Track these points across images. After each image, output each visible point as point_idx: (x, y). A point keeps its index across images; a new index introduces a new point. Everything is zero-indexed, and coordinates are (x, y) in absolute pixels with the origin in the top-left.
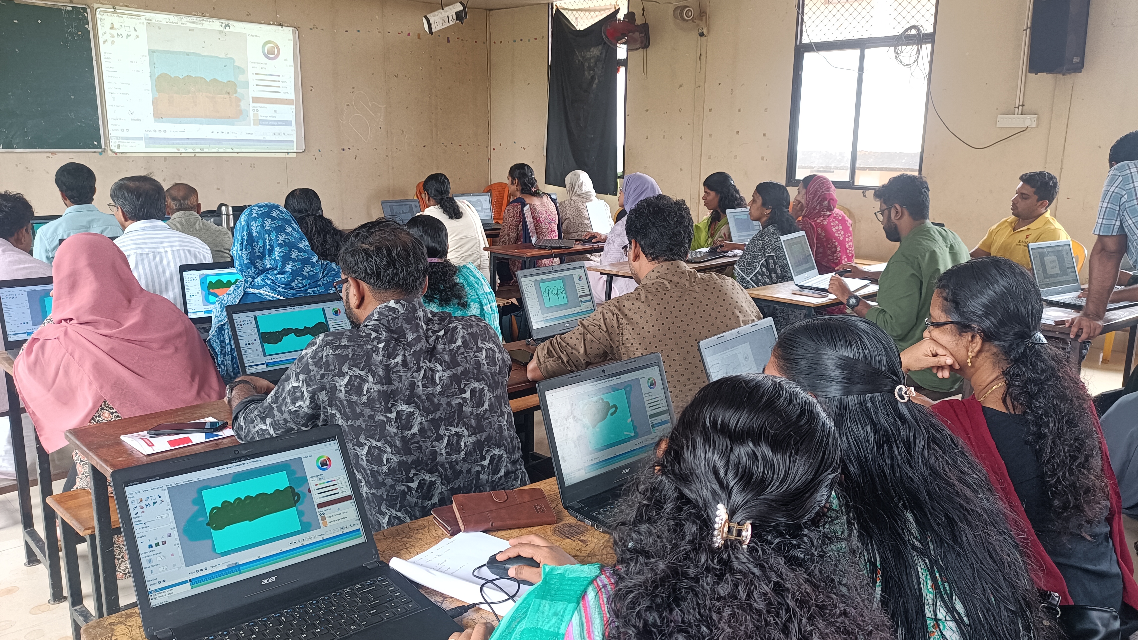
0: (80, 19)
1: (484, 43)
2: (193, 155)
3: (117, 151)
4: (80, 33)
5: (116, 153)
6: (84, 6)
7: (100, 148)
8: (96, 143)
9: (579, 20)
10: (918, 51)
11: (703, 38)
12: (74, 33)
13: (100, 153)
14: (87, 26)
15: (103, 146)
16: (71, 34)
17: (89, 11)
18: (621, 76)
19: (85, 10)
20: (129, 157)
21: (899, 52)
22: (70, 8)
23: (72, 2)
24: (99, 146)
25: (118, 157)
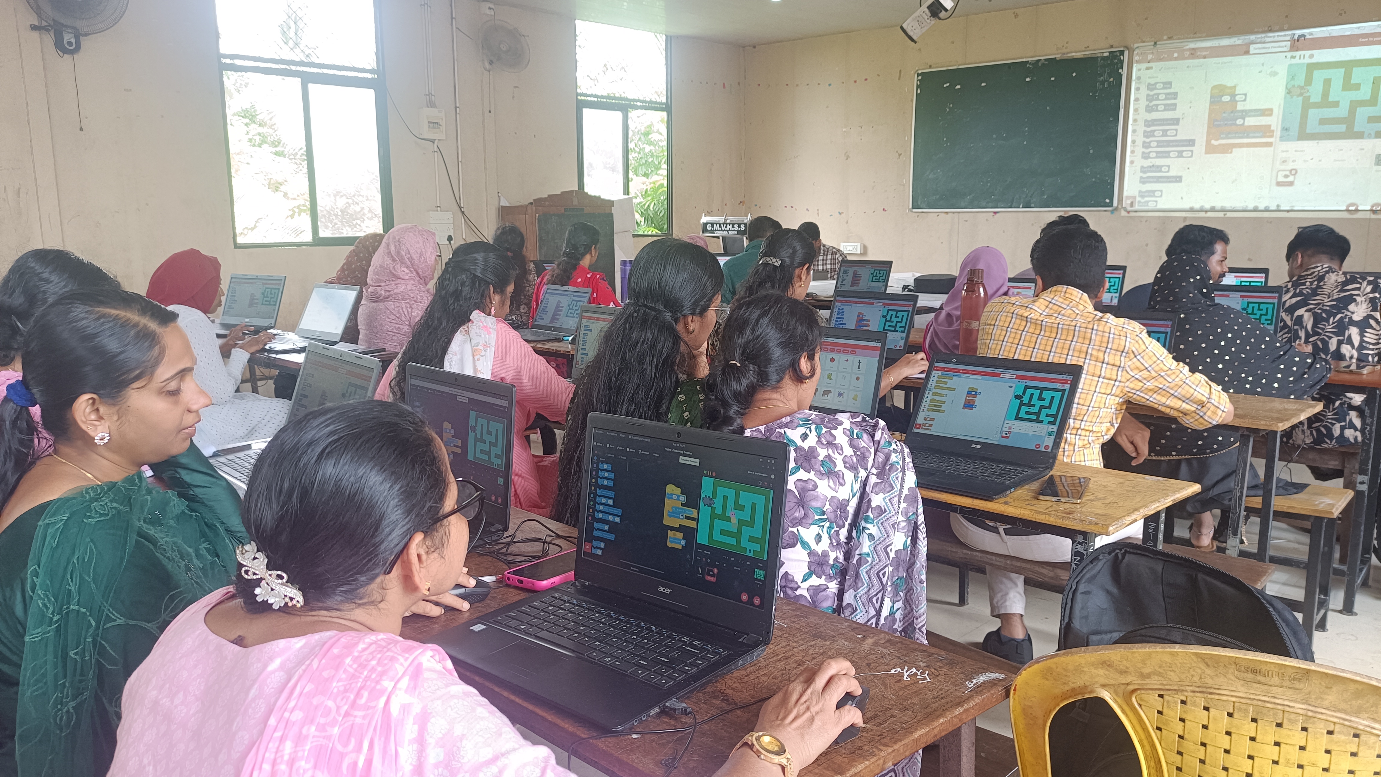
0: (1117, 64)
2: (1221, 214)
3: (1129, 208)
4: (1112, 79)
5: (1129, 212)
6: (1122, 49)
7: (1112, 206)
8: (1108, 201)
12: (1106, 81)
13: (1112, 212)
14: (1120, 71)
15: (1115, 204)
16: (1102, 83)
17: (1126, 53)
19: (1122, 53)
20: (1142, 217)
22: (1107, 54)
23: (1111, 47)
24: (1111, 205)
25: (1131, 217)
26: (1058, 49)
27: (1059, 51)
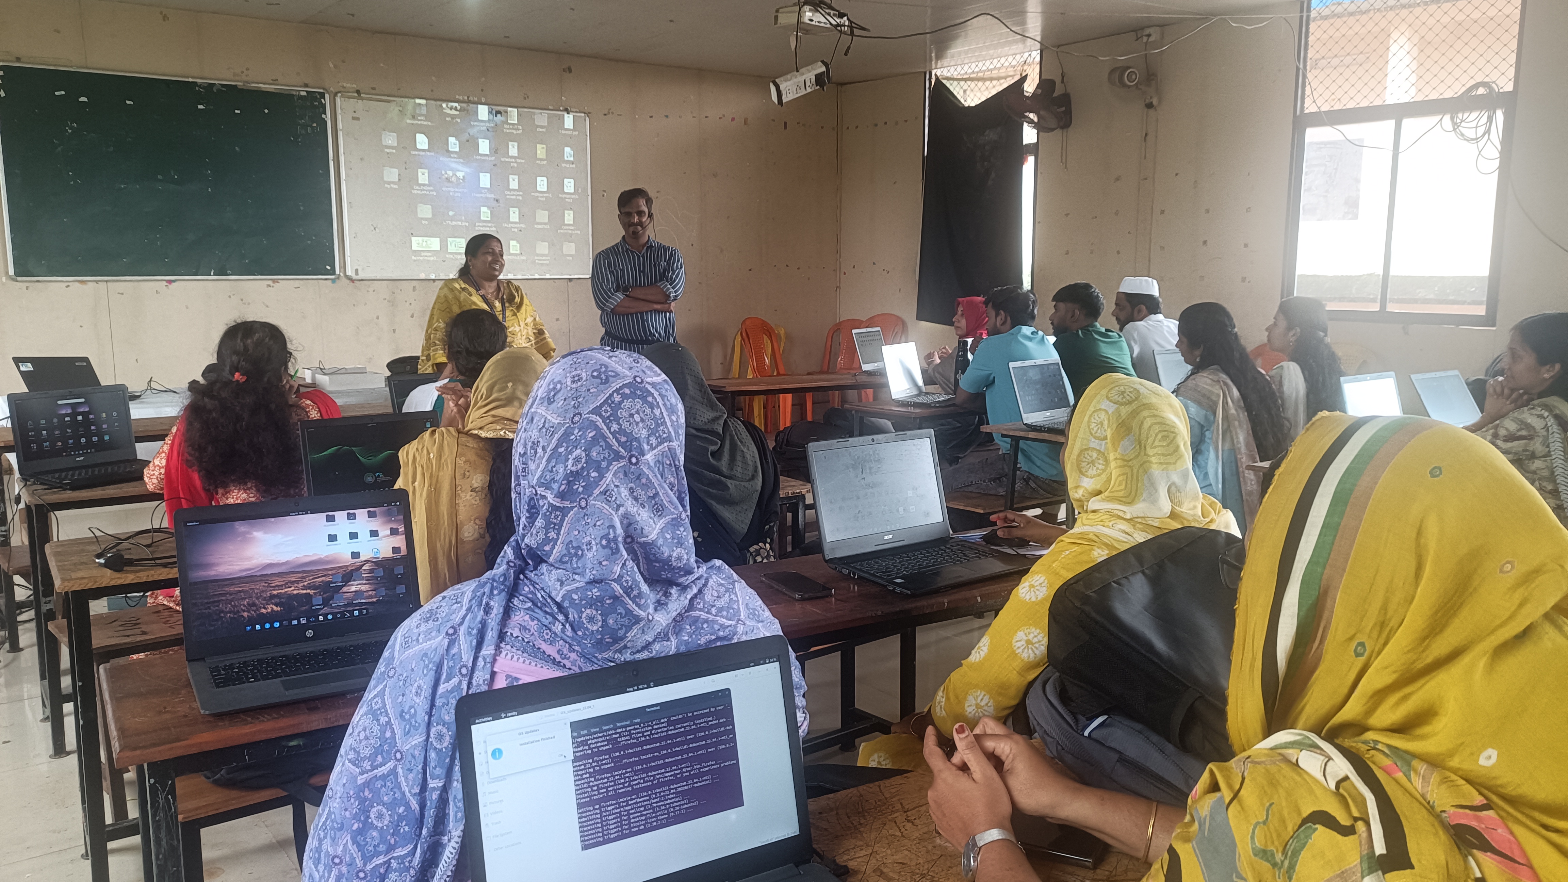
0: (316, 107)
1: (833, 129)
3: (354, 277)
4: (315, 125)
5: (352, 281)
6: (321, 91)
8: (328, 268)
9: (968, 92)
10: (1490, 119)
11: (1151, 111)
12: (308, 125)
13: (333, 281)
14: (324, 116)
15: (337, 272)
16: (305, 127)
17: (327, 96)
18: (1028, 168)
19: (322, 95)
20: (369, 285)
21: (1458, 121)
22: (304, 94)
23: (306, 85)
24: (332, 272)
25: (355, 286)
26: (234, 75)
27: (237, 78)
